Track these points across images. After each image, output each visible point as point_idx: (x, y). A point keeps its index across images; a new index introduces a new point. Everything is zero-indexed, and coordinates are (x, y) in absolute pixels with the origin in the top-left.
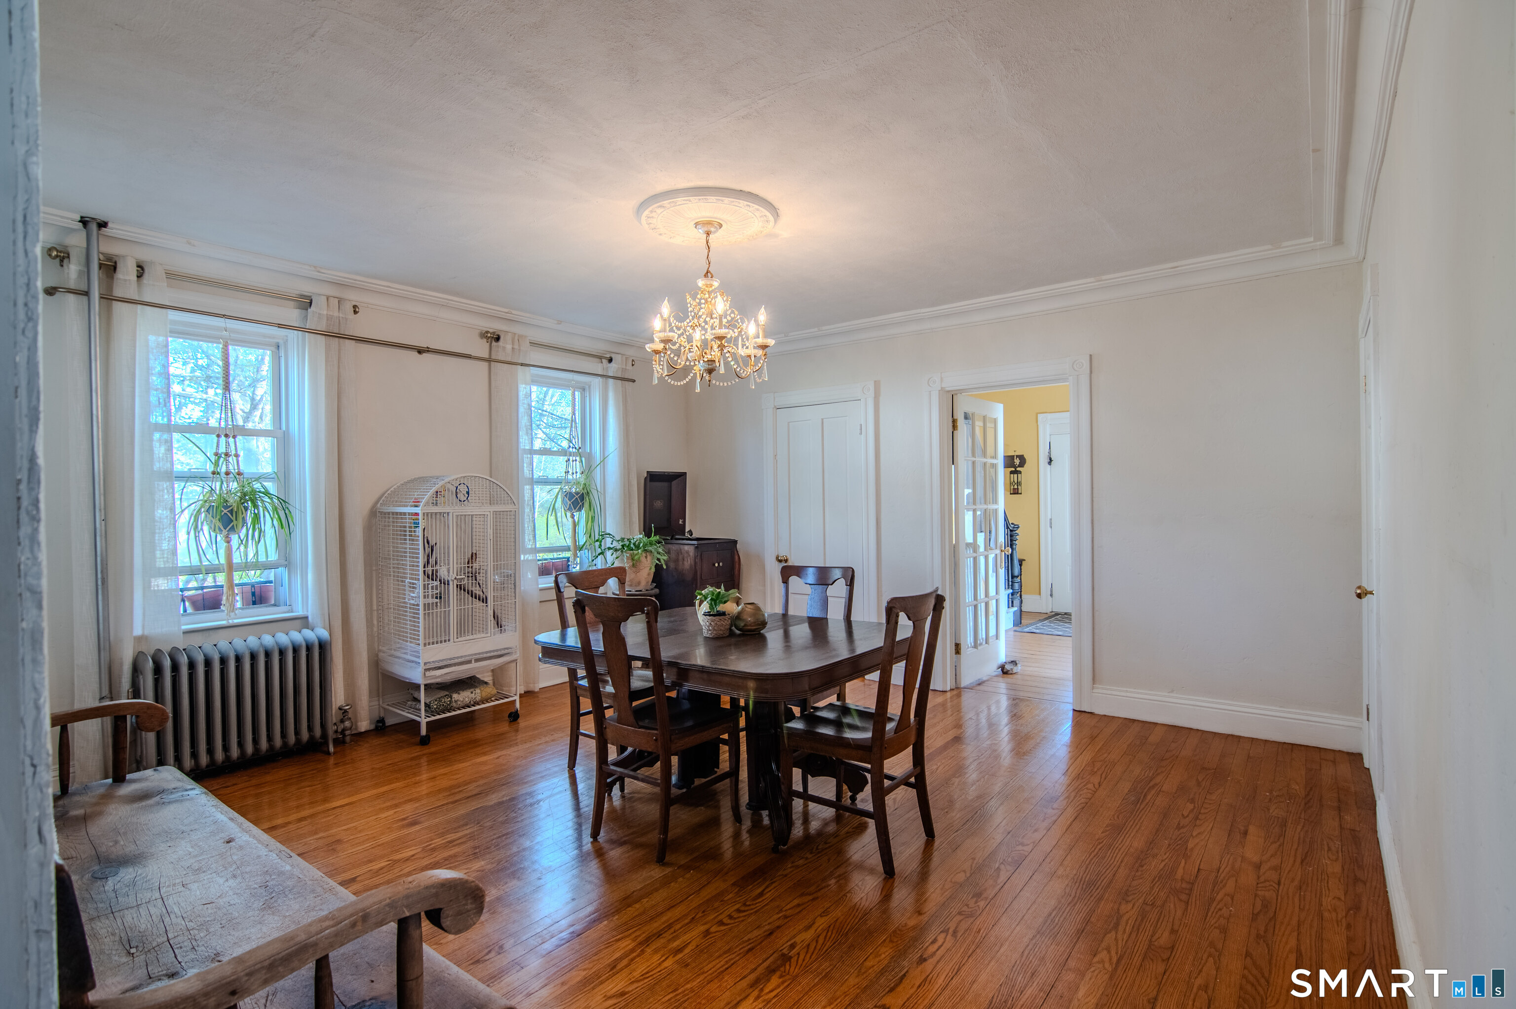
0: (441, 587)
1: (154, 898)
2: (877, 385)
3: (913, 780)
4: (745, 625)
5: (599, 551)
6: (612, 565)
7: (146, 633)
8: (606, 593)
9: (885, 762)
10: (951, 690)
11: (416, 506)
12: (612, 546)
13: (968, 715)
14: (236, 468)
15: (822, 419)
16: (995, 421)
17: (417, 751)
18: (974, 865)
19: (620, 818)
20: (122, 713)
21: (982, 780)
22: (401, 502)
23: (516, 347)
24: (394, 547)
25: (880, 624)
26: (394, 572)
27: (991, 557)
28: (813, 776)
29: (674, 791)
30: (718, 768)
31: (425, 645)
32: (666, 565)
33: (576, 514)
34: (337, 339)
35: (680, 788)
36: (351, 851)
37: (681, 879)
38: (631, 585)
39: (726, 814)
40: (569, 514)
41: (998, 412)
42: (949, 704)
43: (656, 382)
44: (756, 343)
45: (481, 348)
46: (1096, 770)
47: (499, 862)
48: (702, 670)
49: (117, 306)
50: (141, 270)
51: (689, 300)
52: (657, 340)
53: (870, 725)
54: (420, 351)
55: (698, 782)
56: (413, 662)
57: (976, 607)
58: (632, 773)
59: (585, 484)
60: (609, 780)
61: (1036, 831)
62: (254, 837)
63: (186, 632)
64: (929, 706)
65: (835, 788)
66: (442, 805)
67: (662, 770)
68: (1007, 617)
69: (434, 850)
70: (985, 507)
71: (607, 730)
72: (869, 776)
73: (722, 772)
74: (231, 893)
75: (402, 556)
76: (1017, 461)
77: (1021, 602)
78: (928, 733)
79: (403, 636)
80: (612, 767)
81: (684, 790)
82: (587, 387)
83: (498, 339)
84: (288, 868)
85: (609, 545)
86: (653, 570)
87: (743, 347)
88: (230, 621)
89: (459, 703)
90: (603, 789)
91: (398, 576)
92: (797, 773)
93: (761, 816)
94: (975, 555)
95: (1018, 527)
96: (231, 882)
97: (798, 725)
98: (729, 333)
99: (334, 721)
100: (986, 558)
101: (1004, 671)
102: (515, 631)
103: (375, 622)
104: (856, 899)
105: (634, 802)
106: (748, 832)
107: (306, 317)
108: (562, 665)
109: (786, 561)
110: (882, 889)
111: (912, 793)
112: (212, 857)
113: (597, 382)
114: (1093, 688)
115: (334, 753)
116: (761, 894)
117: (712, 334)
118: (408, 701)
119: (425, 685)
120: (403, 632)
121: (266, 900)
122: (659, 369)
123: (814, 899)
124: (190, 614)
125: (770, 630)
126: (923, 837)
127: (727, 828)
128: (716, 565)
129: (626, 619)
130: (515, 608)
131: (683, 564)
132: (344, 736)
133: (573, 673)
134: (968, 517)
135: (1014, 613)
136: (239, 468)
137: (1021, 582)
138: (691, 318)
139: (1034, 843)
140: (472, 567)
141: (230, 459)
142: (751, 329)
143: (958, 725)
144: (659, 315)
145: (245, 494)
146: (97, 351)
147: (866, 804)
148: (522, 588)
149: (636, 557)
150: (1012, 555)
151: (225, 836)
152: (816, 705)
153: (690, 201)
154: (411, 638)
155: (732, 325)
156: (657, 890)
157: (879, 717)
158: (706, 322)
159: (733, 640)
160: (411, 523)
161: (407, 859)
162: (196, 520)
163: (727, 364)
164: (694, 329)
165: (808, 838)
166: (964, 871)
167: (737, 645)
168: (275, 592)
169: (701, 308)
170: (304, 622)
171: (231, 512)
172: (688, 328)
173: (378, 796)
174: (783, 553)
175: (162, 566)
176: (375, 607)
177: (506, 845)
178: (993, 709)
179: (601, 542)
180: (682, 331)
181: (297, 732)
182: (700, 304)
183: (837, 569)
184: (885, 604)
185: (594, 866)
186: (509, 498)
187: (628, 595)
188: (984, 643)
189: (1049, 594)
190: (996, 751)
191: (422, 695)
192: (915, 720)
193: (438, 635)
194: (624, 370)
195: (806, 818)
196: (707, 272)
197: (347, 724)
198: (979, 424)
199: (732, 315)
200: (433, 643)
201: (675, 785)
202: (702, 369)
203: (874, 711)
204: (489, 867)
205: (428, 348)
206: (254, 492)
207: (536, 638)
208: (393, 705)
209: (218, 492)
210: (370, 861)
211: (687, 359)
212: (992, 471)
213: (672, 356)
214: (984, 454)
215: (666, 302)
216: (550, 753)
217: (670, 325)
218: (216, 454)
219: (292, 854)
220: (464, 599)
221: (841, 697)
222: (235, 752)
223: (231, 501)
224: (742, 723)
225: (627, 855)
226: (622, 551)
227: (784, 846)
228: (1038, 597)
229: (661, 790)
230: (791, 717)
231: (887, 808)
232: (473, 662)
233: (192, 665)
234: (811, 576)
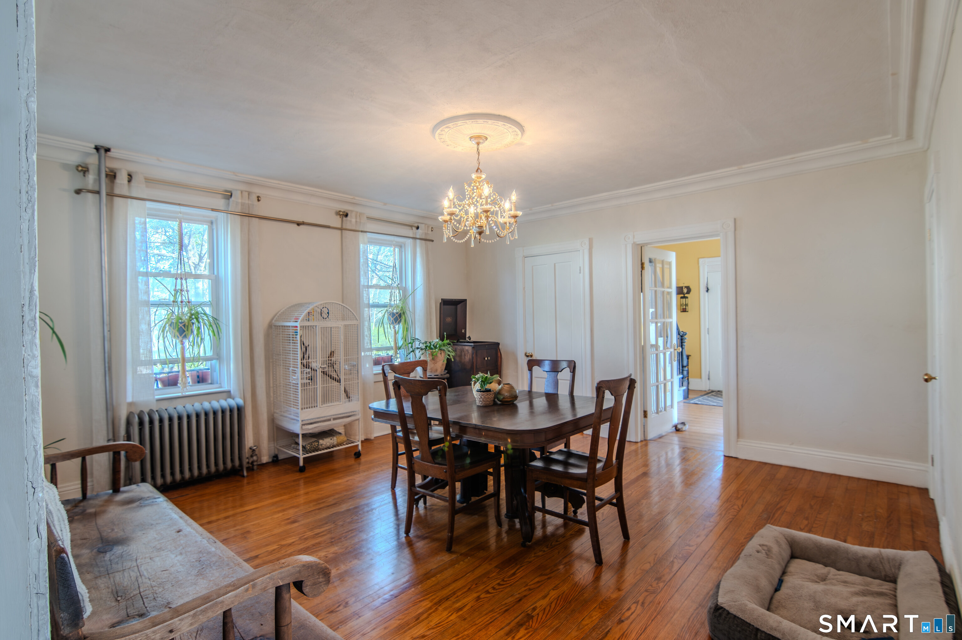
0: (312, 372)
1: (132, 566)
2: (591, 241)
3: (615, 501)
4: (504, 398)
5: (411, 350)
6: (420, 358)
7: (135, 400)
8: (416, 377)
9: (596, 489)
10: (641, 441)
11: (296, 322)
12: (419, 347)
13: (653, 458)
14: (187, 298)
15: (555, 264)
16: (670, 264)
17: (297, 476)
18: (656, 559)
19: (423, 522)
20: (117, 450)
21: (662, 501)
22: (287, 319)
23: (358, 220)
24: (283, 347)
25: (593, 398)
26: (283, 363)
27: (668, 354)
28: (548, 497)
29: (458, 505)
30: (487, 490)
31: (302, 409)
32: (454, 359)
33: (397, 327)
34: (247, 218)
35: (462, 503)
36: (255, 538)
37: (462, 563)
38: (431, 372)
39: (492, 521)
40: (392, 326)
41: (672, 257)
42: (640, 451)
43: (446, 241)
44: (510, 214)
45: (336, 222)
46: (739, 496)
47: (347, 548)
48: (476, 427)
49: (116, 199)
50: (130, 177)
51: (466, 187)
52: (446, 213)
53: (586, 465)
54: (299, 224)
55: (474, 499)
56: (294, 419)
57: (657, 387)
58: (430, 493)
59: (402, 307)
60: (416, 497)
61: (698, 536)
62: (194, 529)
63: (158, 400)
64: (626, 452)
65: (563, 505)
66: (312, 511)
67: (450, 492)
68: (678, 393)
69: (306, 539)
70: (663, 320)
71: (415, 465)
72: (585, 498)
73: (490, 493)
74: (178, 564)
75: (288, 353)
76: (685, 290)
77: (688, 383)
78: (625, 470)
79: (289, 404)
80: (418, 489)
81: (465, 505)
82: (403, 245)
83: (346, 215)
84: (213, 549)
85: (417, 346)
86: (445, 362)
87: (501, 217)
88: (184, 393)
89: (323, 446)
90: (412, 501)
91: (286, 366)
92: (538, 495)
93: (514, 522)
94: (657, 352)
95: (686, 334)
96: (179, 558)
97: (538, 464)
98: (492, 208)
99: (247, 455)
100: (665, 354)
101: (677, 429)
102: (358, 401)
103: (272, 394)
104: (577, 579)
105: (433, 511)
106: (506, 532)
107: (228, 204)
108: (386, 423)
109: (531, 356)
110: (594, 573)
111: (615, 509)
112: (168, 541)
113: (409, 242)
114: (738, 441)
115: (247, 476)
116: (514, 574)
117: (481, 209)
118: (292, 444)
119: (303, 435)
120: (289, 401)
121: (199, 569)
122: (447, 233)
123: (549, 578)
124: (161, 389)
125: (521, 401)
126: (622, 539)
127: (493, 530)
128: (486, 359)
129: (426, 394)
130: (358, 386)
131: (465, 358)
132: (253, 465)
133: (393, 428)
134: (652, 327)
135: (684, 390)
136: (188, 299)
137: (688, 370)
138: (467, 199)
139: (697, 544)
140: (331, 360)
141: (183, 293)
142: (507, 205)
143: (646, 465)
144: (447, 198)
145: (192, 315)
146: (105, 227)
147: (584, 516)
148: (363, 373)
149: (435, 354)
150: (682, 352)
151: (176, 528)
152: (551, 450)
153: (466, 123)
154: (293, 405)
155: (494, 203)
156: (446, 569)
157: (592, 459)
158: (477, 201)
159: (496, 408)
160: (293, 332)
161: (290, 545)
162: (163, 331)
163: (491, 229)
164: (469, 206)
165: (545, 537)
166: (650, 563)
167: (498, 411)
168: (211, 375)
169: (474, 192)
170: (228, 394)
171: (184, 326)
172: (466, 205)
173: (273, 504)
174: (529, 352)
175: (144, 359)
176: (272, 385)
177: (352, 537)
178: (670, 454)
179: (412, 344)
180: (462, 207)
181: (224, 463)
182: (473, 189)
183: (564, 362)
184: (596, 385)
185: (406, 552)
186: (354, 316)
187: (429, 378)
188: (663, 410)
189: (707, 377)
190: (670, 482)
191: (300, 441)
192: (616, 462)
193: (310, 403)
194: (426, 234)
195: (544, 524)
196: (478, 169)
197: (255, 458)
198: (659, 266)
199: (494, 196)
200: (307, 408)
201: (458, 501)
202: (475, 232)
203: (588, 455)
204: (341, 551)
205: (303, 222)
206: (198, 313)
207: (370, 405)
208: (283, 447)
209: (176, 313)
210: (267, 545)
211: (465, 226)
212: (668, 297)
213: (455, 224)
214: (663, 285)
215: (451, 189)
216: (379, 478)
217: (454, 204)
218: (175, 290)
219: (217, 541)
220: (326, 380)
221: (567, 445)
222: (187, 475)
223: (184, 318)
224: (502, 462)
225: (427, 546)
226: (425, 350)
227: (529, 542)
228: (699, 380)
229: (449, 504)
230: (534, 458)
231: (597, 519)
232: (332, 420)
233: (161, 421)
234: (547, 366)
